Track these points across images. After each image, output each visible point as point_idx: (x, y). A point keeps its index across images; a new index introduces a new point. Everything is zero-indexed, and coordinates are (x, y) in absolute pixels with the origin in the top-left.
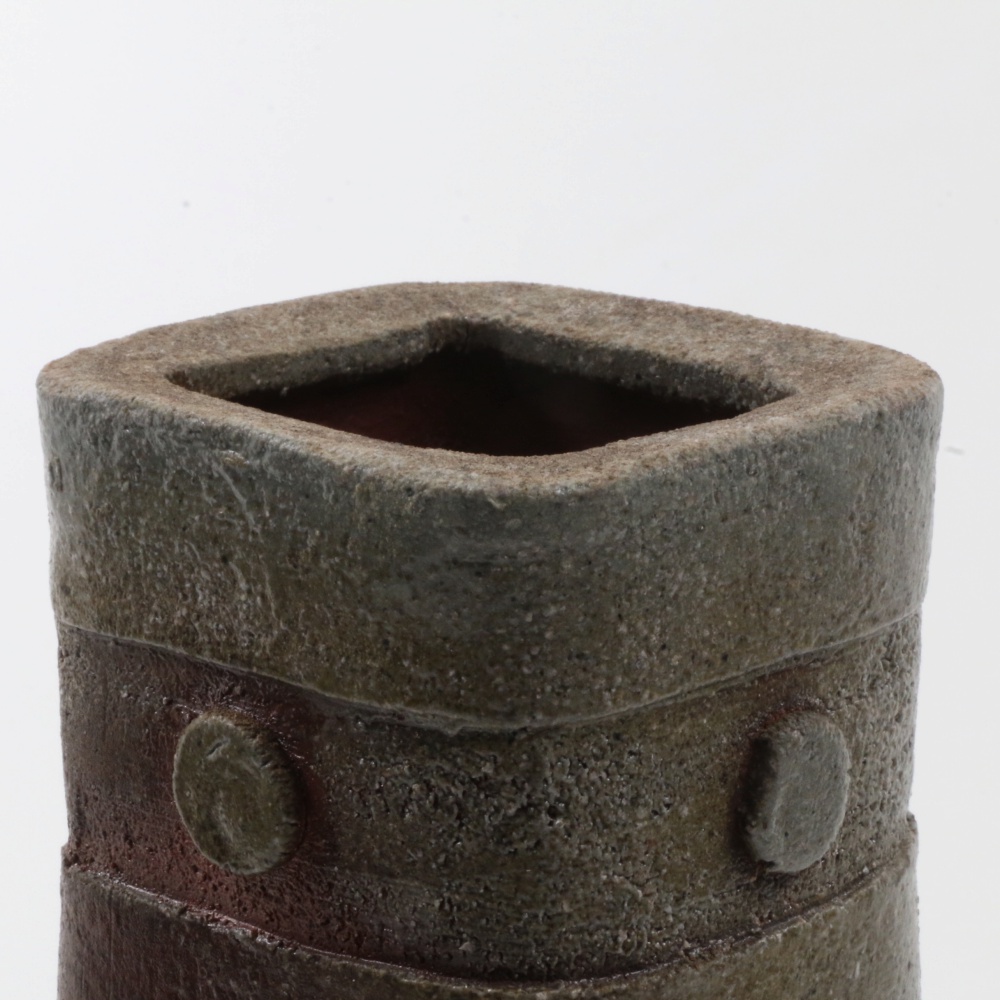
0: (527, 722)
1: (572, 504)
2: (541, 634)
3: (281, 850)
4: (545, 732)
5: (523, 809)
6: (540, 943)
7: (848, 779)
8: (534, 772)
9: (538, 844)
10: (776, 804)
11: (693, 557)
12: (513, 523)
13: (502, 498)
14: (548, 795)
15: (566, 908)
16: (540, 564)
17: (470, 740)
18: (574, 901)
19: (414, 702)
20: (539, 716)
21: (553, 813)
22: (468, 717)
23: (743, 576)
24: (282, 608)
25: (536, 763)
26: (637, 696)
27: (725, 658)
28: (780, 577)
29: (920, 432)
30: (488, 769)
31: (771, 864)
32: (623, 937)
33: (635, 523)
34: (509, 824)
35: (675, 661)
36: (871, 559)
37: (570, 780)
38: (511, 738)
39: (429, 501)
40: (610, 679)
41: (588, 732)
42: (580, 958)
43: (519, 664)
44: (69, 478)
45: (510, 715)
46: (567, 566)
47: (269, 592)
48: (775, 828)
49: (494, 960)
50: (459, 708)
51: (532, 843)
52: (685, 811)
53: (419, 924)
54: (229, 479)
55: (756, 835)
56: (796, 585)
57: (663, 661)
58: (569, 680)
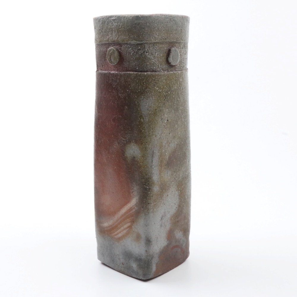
0: (144, 42)
1: (148, 17)
2: (145, 32)
3: (118, 61)
4: (146, 43)
5: (143, 52)
6: (145, 68)
7: (179, 56)
8: (144, 48)
9: (145, 56)
10: (171, 56)
11: (162, 26)
12: (142, 19)
13: (141, 16)
14: (146, 50)
15: (148, 63)
16: (145, 24)
17: (138, 44)
18: (149, 63)
19: (132, 41)
20: (145, 41)
21: (147, 53)
22: (138, 42)
23: (167, 30)
24: (118, 34)
25: (145, 46)
26: (156, 40)
27: (165, 39)
28: (171, 31)
29: (187, 20)
30: (140, 48)
31: (171, 63)
32: (154, 68)
33: (155, 20)
34: (142, 54)
35: (160, 37)
36: (182, 33)
37: (148, 49)
38: (142, 44)
39: (133, 17)
40: (153, 38)
41: (150, 43)
42: (150, 70)
43: (143, 35)
44: (96, 27)
45: (142, 41)
46: (148, 24)
47: (117, 33)
48: (171, 58)
49: (141, 70)
50: (136, 41)
51: (144, 56)
52: (161, 55)
53: (133, 67)
54: (112, 21)
55: (169, 59)
56: (173, 33)
57: (158, 37)
58: (148, 37)
